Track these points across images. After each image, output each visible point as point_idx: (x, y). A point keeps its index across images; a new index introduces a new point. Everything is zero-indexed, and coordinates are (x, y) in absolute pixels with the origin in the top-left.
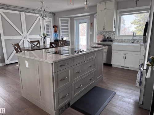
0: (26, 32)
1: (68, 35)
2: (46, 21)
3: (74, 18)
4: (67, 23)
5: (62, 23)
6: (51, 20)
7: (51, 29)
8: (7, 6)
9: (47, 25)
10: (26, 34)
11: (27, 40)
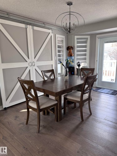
0: (33, 57)
1: (85, 59)
2: (58, 41)
3: (97, 36)
4: (86, 42)
5: (78, 42)
6: (64, 38)
7: (63, 51)
8: (7, 14)
9: (59, 47)
10: (34, 60)
11: (34, 68)
